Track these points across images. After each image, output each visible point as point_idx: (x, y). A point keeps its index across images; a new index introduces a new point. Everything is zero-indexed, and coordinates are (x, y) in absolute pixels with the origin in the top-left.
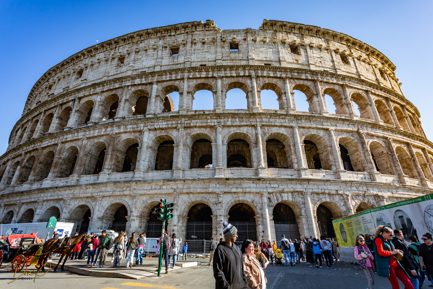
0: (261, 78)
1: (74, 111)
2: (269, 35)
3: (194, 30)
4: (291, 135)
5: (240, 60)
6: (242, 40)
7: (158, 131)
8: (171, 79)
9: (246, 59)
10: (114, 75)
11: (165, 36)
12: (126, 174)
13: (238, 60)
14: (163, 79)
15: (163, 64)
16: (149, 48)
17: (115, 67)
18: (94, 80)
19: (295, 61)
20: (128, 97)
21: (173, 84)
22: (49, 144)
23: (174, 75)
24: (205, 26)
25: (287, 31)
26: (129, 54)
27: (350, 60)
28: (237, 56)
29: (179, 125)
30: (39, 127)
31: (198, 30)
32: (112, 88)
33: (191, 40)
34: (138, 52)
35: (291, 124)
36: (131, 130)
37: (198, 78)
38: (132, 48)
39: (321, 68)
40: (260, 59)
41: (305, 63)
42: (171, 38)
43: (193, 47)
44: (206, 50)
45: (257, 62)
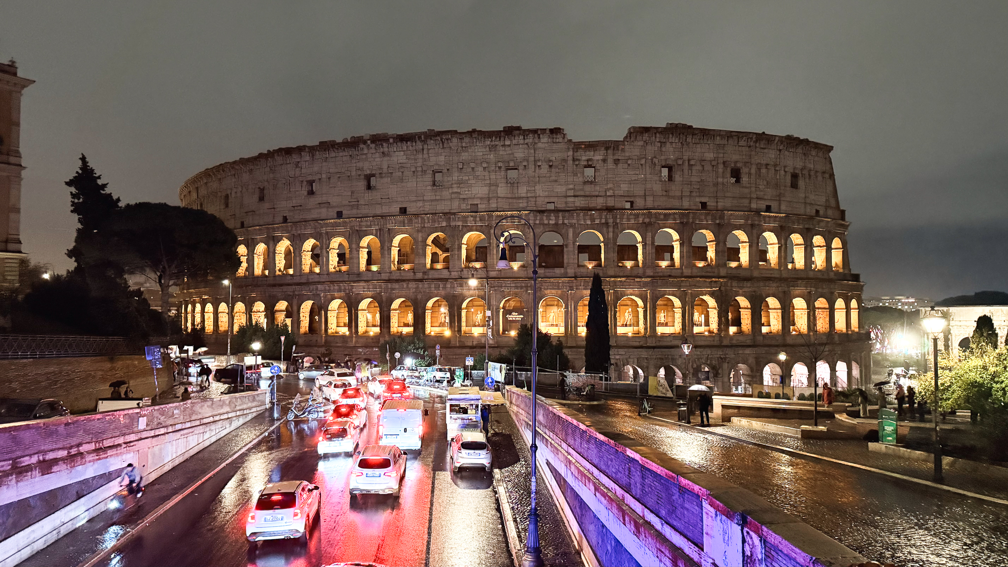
0: (619, 225)
2: (636, 150)
3: (536, 141)
5: (597, 196)
6: (600, 161)
9: (603, 194)
11: (497, 145)
13: (594, 196)
15: (499, 195)
17: (429, 187)
18: (402, 203)
19: (664, 193)
24: (552, 135)
25: (662, 140)
26: (448, 169)
27: (742, 176)
28: (593, 190)
31: (542, 140)
33: (533, 159)
34: (461, 168)
37: (546, 224)
39: (698, 200)
40: (621, 193)
41: (678, 194)
42: (505, 151)
43: (537, 171)
44: (553, 178)
45: (616, 199)
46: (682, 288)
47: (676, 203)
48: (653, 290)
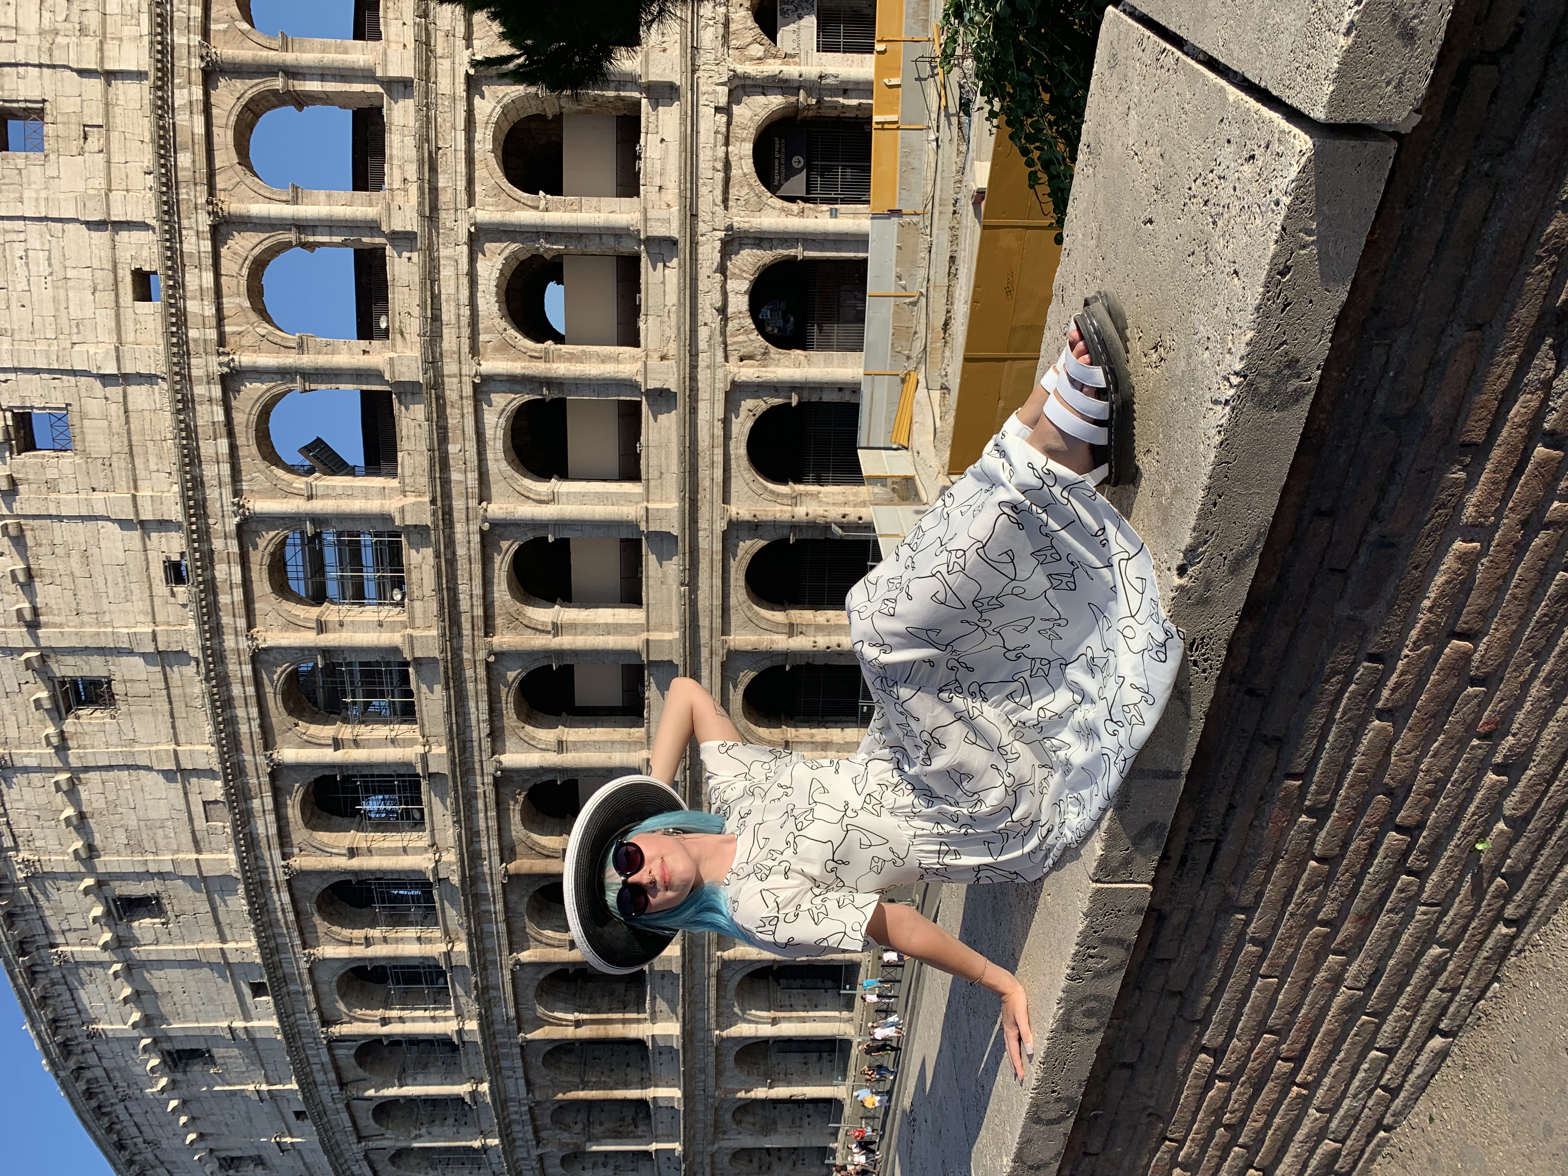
0: (228, 329)
4: (508, 238)
5: (126, 411)
7: (501, 723)
8: (253, 701)
13: (127, 422)
14: (256, 728)
15: (164, 738)
21: (280, 689)
23: (236, 690)
28: (101, 423)
32: (291, 917)
35: (463, 236)
36: (492, 814)
37: (247, 594)
40: (106, 318)
41: (93, 88)
44: (75, 563)
45: (132, 338)
46: (461, 89)
48: (471, 203)
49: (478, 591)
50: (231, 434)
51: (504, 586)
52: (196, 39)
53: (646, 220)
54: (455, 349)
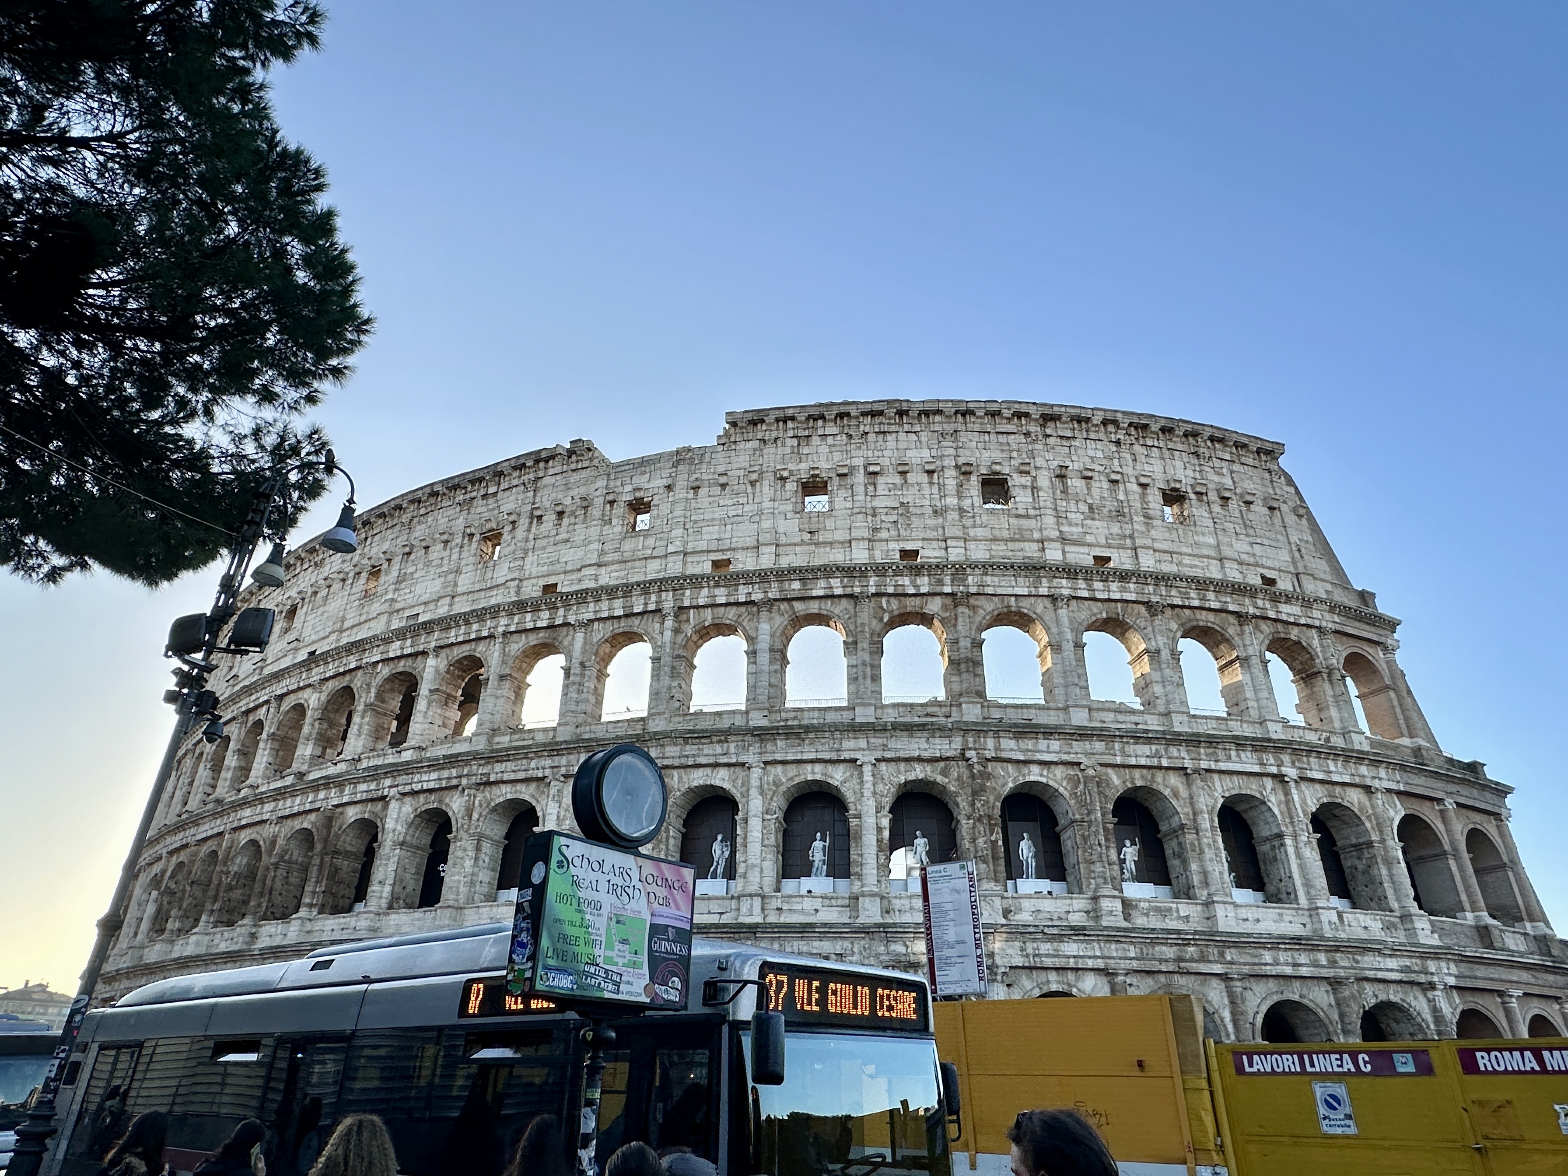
0: (692, 613)
1: (264, 735)
2: (741, 458)
3: (541, 474)
4: (744, 789)
5: (646, 559)
6: (661, 491)
7: (422, 798)
8: (467, 637)
9: (662, 552)
10: (353, 627)
11: (474, 499)
12: (342, 920)
13: (641, 559)
14: (451, 640)
15: (460, 589)
16: (434, 540)
17: (357, 603)
18: (313, 643)
19: (806, 536)
20: (373, 695)
21: (472, 653)
22: (210, 833)
23: (475, 627)
24: (570, 457)
25: (801, 433)
26: (389, 560)
28: (640, 547)
29: (464, 782)
30: (204, 773)
31: (551, 471)
32: (341, 670)
33: (529, 507)
34: (409, 554)
35: (744, 757)
36: (364, 796)
37: (529, 630)
38: (399, 540)
39: (893, 545)
40: (702, 545)
41: (841, 535)
42: (487, 505)
43: (533, 529)
44: (563, 536)
45: (689, 559)
46: (846, 755)
47: (838, 556)
48: (765, 763)
49: (506, 777)
50: (627, 616)
51: (509, 796)
52: (873, 590)
53: (751, 896)
54: (667, 755)
